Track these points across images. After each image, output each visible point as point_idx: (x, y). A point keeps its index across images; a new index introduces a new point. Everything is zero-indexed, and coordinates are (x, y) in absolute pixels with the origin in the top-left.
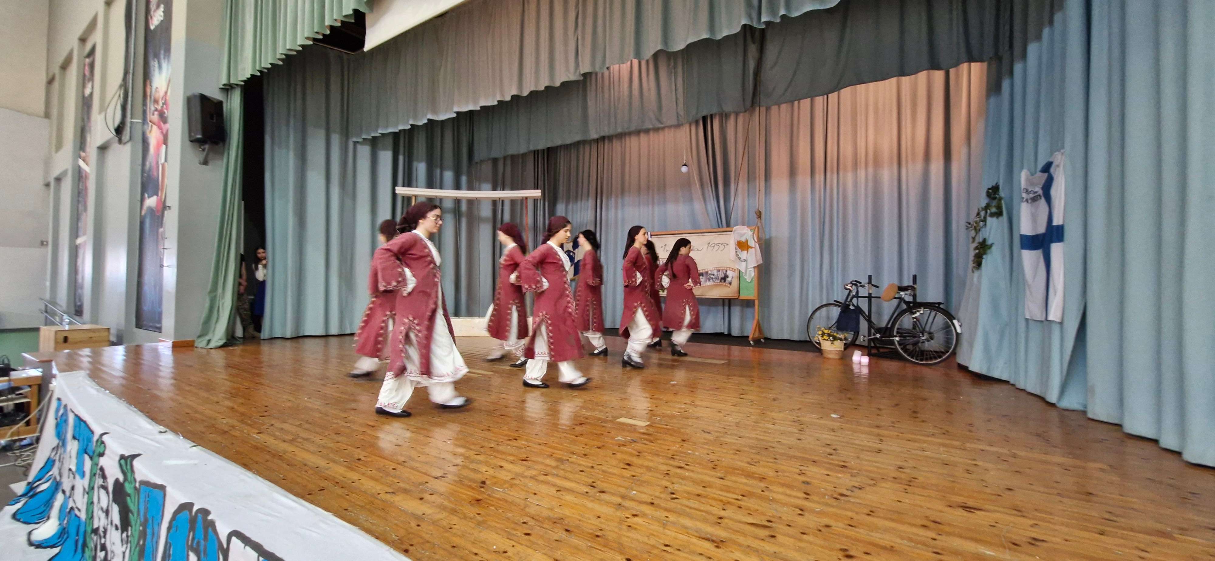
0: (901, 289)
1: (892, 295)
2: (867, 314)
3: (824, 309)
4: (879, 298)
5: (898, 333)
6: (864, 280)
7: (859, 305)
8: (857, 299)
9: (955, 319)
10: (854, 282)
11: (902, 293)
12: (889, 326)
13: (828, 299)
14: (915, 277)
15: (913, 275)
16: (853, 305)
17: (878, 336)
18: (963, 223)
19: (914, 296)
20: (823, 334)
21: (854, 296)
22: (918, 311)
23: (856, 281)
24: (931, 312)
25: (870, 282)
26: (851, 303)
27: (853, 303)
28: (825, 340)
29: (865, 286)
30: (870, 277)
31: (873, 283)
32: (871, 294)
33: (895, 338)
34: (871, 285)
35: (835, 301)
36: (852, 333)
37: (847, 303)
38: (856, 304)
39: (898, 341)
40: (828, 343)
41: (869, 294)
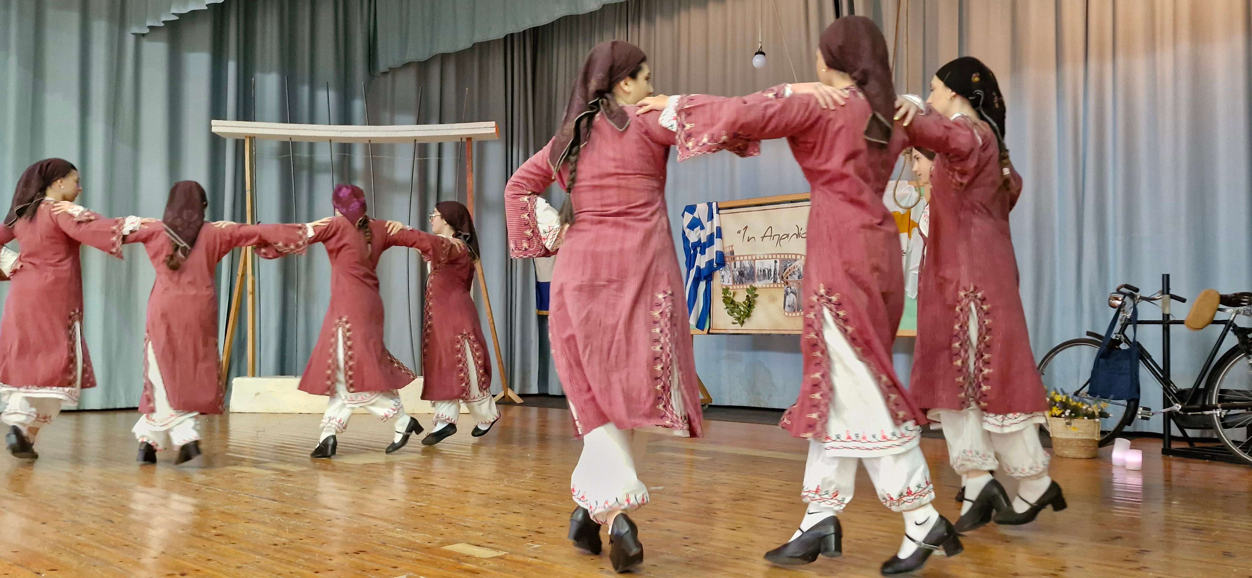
0: (1227, 301)
1: (1207, 317)
2: (1158, 360)
3: (1068, 351)
5: (1221, 399)
7: (1137, 340)
8: (1136, 328)
10: (1123, 290)
11: (1230, 311)
12: (1202, 386)
13: (1072, 330)
16: (1126, 340)
17: (1177, 407)
21: (1128, 322)
23: (1132, 288)
25: (1166, 289)
26: (1123, 338)
27: (1125, 336)
28: (1055, 416)
29: (1154, 299)
30: (1166, 279)
31: (1171, 292)
32: (1168, 316)
33: (1214, 412)
34: (1167, 296)
35: (1089, 333)
36: (1124, 402)
37: (1113, 337)
38: (1131, 340)
39: (1222, 419)
40: (1061, 422)
41: (1163, 314)
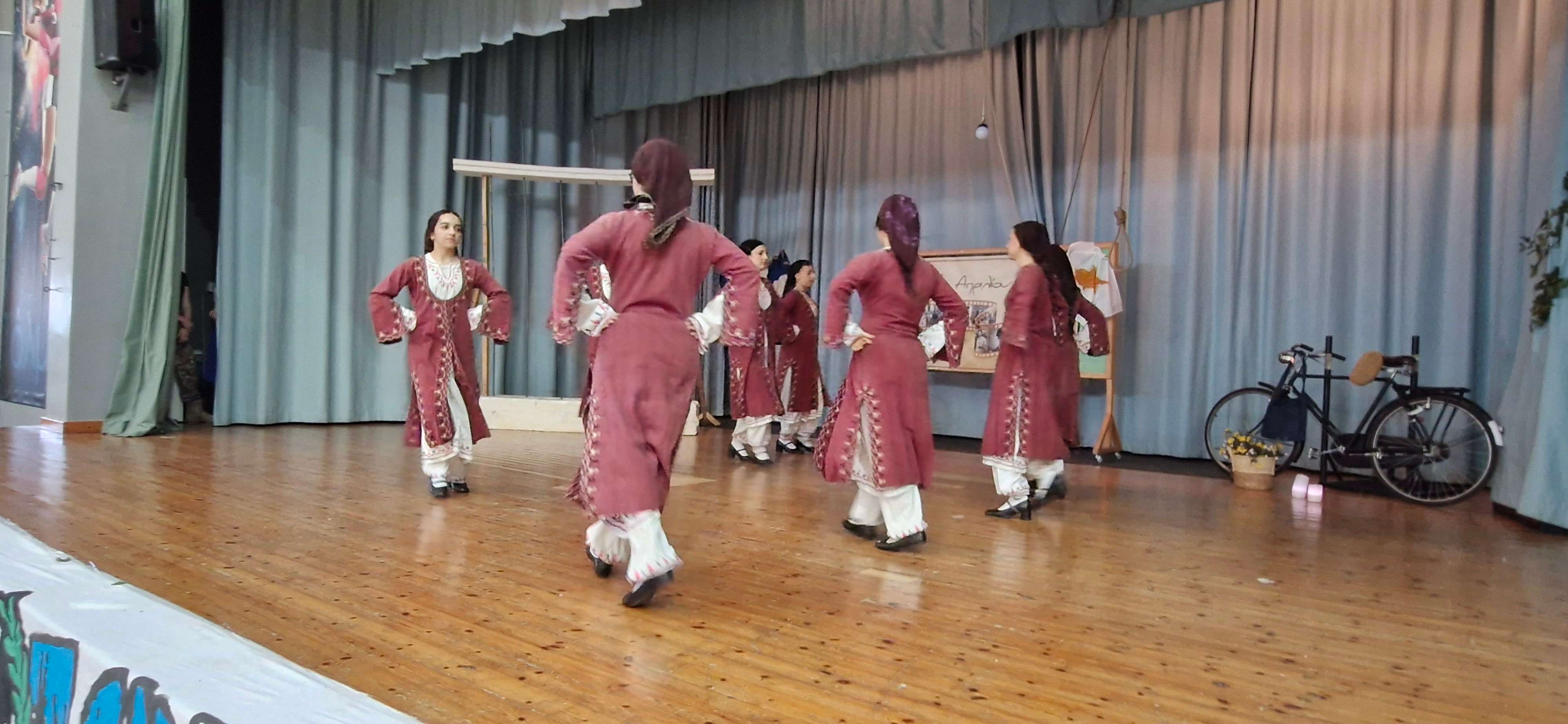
0: (1389, 362)
1: (1372, 374)
2: (1321, 406)
3: (1237, 399)
4: (1347, 378)
5: (1379, 444)
6: (1319, 346)
7: (1307, 392)
8: (1304, 381)
9: (1491, 419)
10: (1299, 349)
11: (1391, 370)
12: (1363, 432)
13: (1245, 379)
14: (1416, 341)
15: (1413, 338)
16: (1295, 391)
17: (1341, 449)
18: (1513, 242)
19: (1414, 377)
20: (1236, 444)
21: (1296, 375)
22: (1421, 405)
23: (1303, 346)
24: (1445, 406)
25: (1329, 349)
26: (1291, 388)
27: (1294, 388)
28: (1240, 453)
29: (1318, 357)
30: (1329, 340)
31: (1334, 351)
32: (1330, 371)
33: (1374, 454)
34: (1330, 355)
35: (1261, 384)
36: (1292, 443)
37: (1284, 387)
38: (1300, 390)
39: (1379, 460)
40: (1246, 460)
41: (1326, 371)
